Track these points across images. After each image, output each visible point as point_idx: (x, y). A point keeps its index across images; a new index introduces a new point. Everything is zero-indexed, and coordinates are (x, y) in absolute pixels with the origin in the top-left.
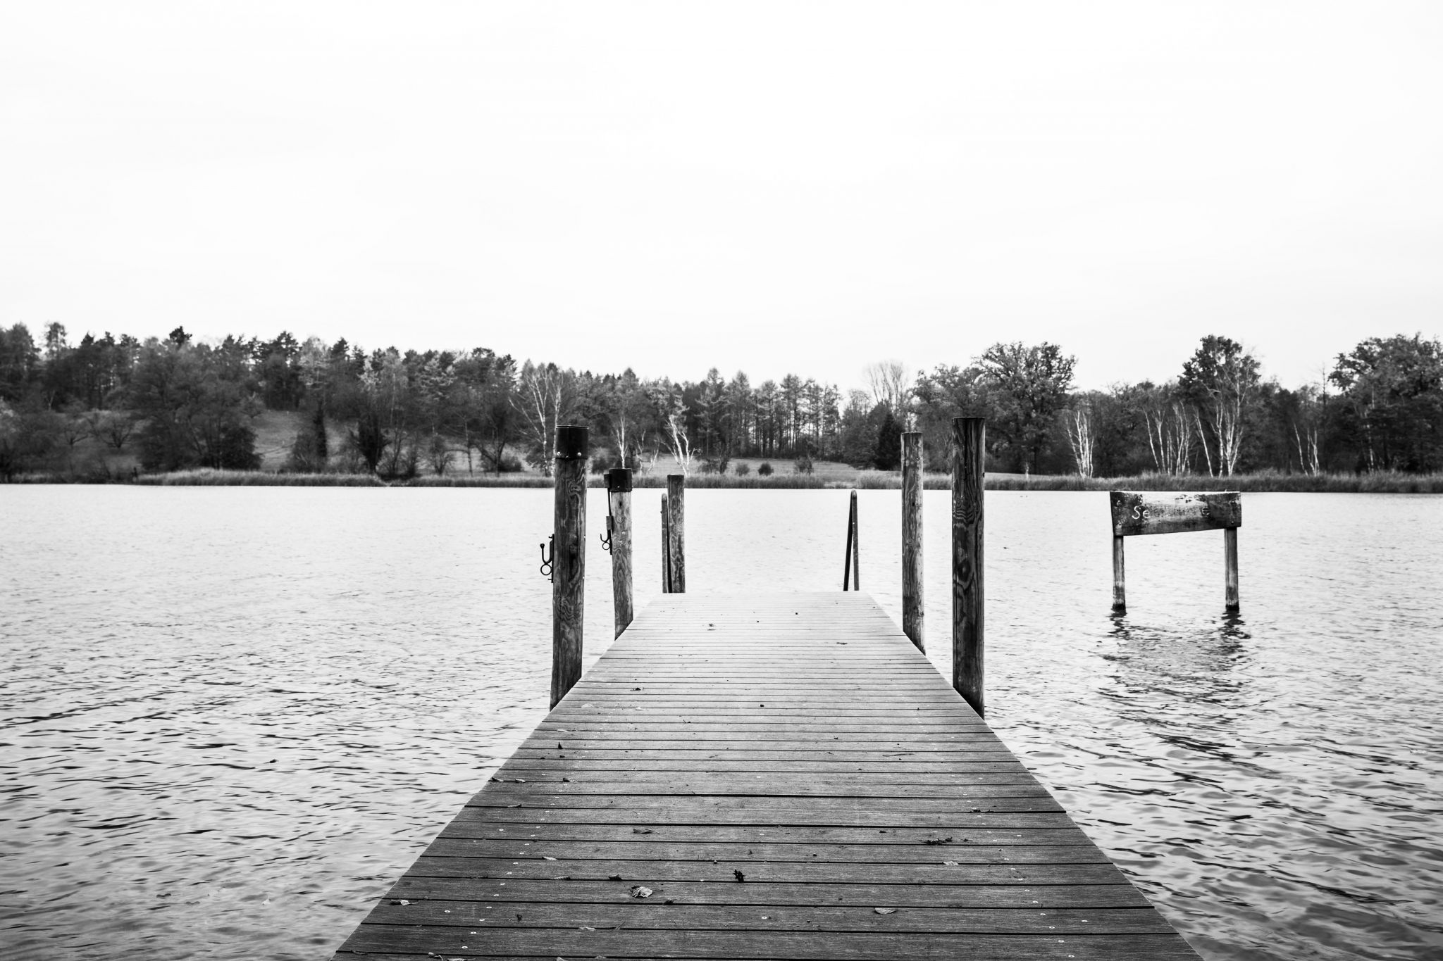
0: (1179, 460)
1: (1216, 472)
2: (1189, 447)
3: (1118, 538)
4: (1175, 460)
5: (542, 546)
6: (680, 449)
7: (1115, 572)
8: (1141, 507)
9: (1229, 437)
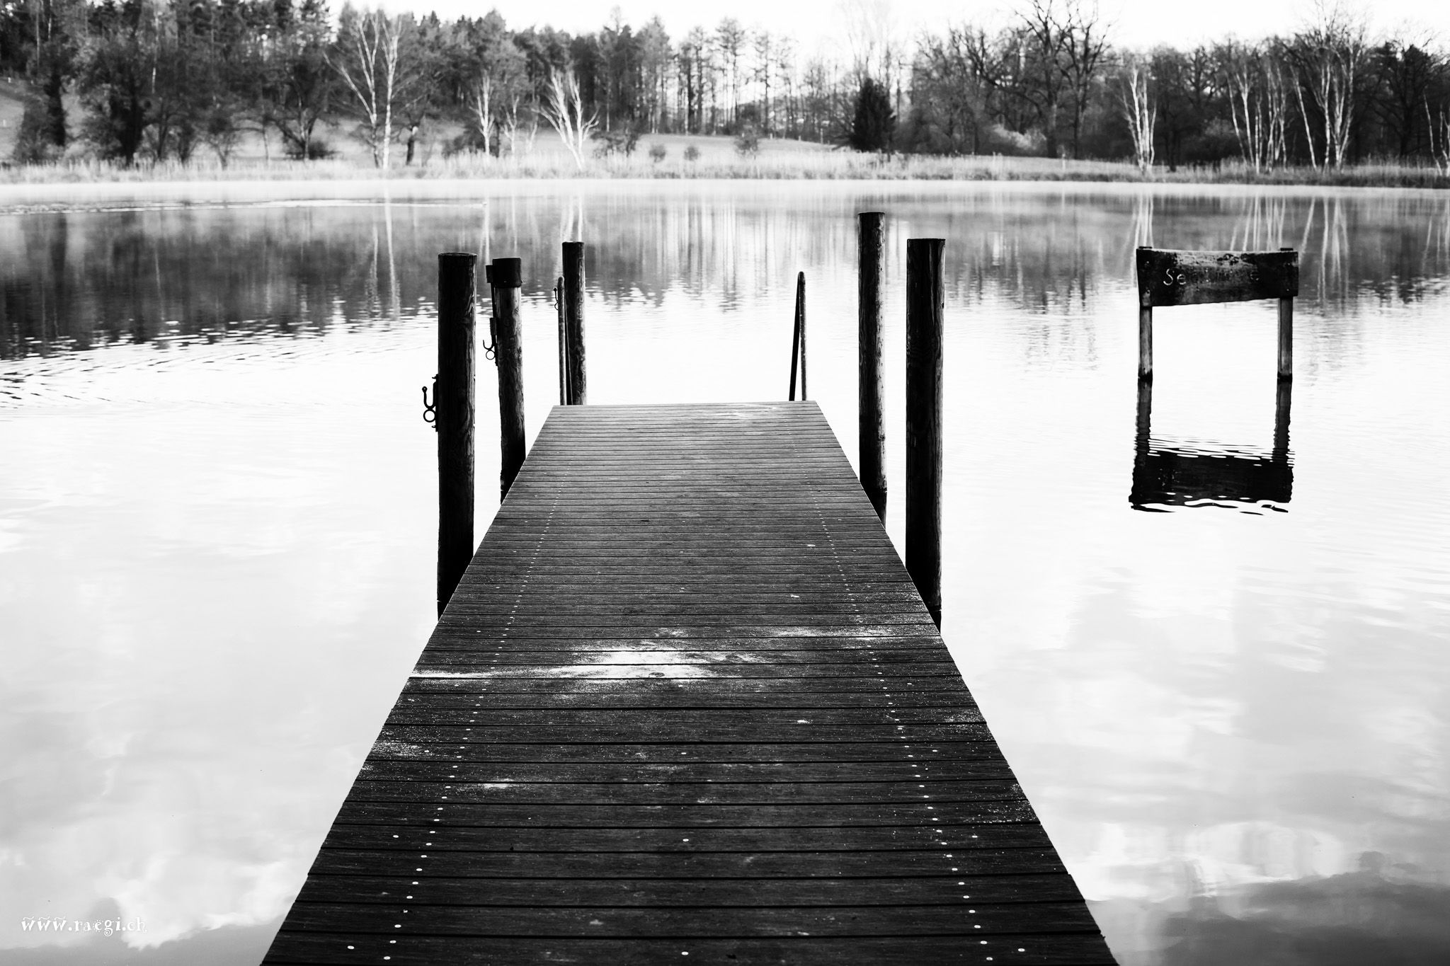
0: (1271, 141)
1: (1320, 161)
2: (1285, 125)
3: (1145, 310)
4: (1265, 143)
5: (425, 389)
6: (568, 123)
7: (1141, 353)
8: (1176, 270)
9: (1339, 112)
